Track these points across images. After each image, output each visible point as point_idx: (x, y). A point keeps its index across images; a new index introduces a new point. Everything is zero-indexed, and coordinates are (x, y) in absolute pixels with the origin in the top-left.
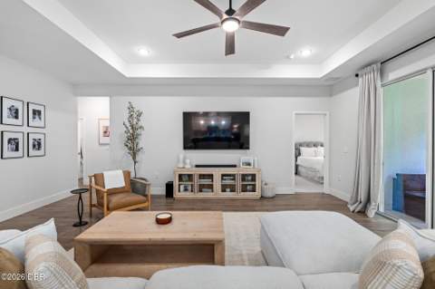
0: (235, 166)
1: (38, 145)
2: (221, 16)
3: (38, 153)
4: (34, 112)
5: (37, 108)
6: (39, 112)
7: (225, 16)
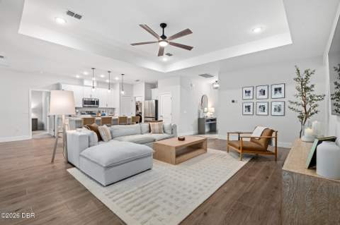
1: (278, 108)
3: (278, 113)
6: (280, 89)
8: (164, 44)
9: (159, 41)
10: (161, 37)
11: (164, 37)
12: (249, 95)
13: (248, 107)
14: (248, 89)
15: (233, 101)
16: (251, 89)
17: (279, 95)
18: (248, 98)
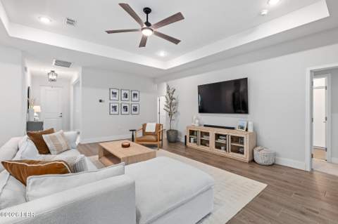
0: (233, 128)
1: (135, 109)
2: (142, 26)
3: (135, 113)
4: (134, 94)
5: (135, 92)
6: (136, 94)
7: (145, 26)
8: (147, 33)
9: (143, 29)
10: (146, 23)
11: (148, 24)
12: (115, 97)
13: (115, 108)
14: (115, 91)
15: (101, 101)
16: (117, 91)
17: (135, 99)
18: (114, 98)
